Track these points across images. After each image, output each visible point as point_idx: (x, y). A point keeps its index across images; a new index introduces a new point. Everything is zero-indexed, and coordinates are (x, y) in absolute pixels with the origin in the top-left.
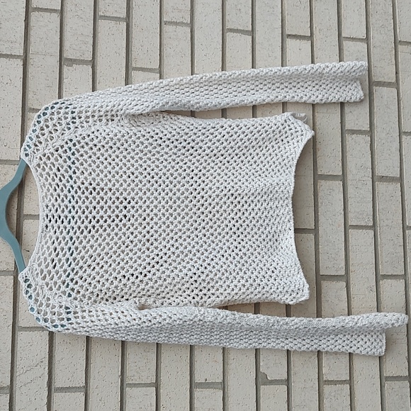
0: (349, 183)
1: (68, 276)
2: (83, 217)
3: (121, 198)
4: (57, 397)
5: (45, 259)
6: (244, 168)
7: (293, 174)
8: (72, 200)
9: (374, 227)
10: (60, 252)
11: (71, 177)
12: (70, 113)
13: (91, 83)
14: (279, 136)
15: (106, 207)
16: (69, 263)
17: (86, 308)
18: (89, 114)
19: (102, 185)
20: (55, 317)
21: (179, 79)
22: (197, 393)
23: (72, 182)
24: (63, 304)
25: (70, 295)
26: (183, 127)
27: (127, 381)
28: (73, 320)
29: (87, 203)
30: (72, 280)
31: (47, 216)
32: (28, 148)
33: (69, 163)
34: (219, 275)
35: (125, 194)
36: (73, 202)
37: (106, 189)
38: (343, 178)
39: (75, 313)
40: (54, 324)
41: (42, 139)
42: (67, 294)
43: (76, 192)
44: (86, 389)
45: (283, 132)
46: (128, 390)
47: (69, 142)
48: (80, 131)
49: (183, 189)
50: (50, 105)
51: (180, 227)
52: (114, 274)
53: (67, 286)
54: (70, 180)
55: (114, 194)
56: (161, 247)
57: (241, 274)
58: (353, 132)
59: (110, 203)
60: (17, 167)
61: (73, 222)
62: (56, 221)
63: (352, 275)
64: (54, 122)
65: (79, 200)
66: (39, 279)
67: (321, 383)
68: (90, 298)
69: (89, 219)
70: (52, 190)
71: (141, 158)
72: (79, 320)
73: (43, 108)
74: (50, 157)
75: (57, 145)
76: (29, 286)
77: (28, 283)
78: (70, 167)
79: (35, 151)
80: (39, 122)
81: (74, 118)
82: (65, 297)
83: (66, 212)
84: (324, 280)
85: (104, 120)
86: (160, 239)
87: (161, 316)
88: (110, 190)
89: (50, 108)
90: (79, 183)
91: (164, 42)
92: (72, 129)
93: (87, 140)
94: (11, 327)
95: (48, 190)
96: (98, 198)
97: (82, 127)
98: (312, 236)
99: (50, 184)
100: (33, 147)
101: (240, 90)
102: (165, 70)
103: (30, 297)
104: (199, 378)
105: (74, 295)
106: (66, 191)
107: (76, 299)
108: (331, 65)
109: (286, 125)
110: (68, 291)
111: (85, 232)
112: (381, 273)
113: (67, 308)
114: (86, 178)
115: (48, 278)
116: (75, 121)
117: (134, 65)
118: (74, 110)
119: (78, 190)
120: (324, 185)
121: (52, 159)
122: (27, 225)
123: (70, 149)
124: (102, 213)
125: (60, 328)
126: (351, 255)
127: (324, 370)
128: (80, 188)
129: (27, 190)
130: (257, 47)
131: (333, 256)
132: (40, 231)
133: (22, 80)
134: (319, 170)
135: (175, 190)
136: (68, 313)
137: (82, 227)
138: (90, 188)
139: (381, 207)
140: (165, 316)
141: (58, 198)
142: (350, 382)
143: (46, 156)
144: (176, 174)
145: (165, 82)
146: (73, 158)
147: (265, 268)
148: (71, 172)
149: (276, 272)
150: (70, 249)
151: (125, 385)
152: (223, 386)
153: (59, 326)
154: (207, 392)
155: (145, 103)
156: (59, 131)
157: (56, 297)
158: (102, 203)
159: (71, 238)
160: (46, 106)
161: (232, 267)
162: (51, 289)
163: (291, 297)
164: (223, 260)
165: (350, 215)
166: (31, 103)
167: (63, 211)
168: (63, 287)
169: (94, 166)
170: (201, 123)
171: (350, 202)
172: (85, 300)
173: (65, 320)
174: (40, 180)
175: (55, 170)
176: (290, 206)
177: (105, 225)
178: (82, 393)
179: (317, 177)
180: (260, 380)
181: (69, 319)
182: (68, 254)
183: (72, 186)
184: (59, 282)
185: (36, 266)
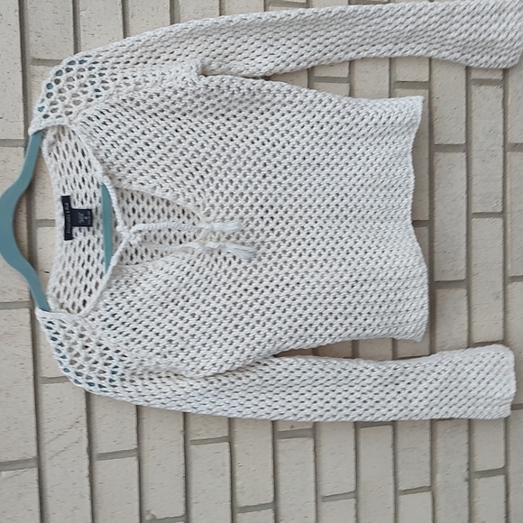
0: (475, 154)
4: (100, 465)
9: (503, 214)
13: (120, 17)
22: (282, 445)
27: (192, 437)
38: (467, 148)
44: (138, 453)
46: (192, 448)
58: (482, 82)
63: (475, 280)
84: (440, 288)
94: (31, 380)
98: (426, 230)
104: (283, 425)
112: (510, 274)
120: (442, 159)
122: (44, 235)
126: (475, 253)
131: (451, 255)
133: (17, 13)
134: (436, 138)
139: (513, 187)
151: (188, 443)
152: (314, 433)
154: (294, 442)
165: (475, 199)
166: (35, 50)
171: (475, 180)
179: (434, 148)
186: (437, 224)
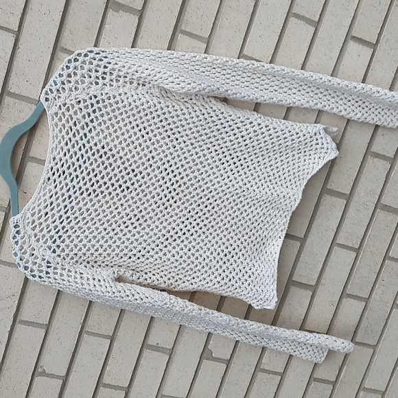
0: (353, 204)
1: (57, 233)
2: (87, 178)
3: (129, 169)
4: (19, 328)
5: (40, 210)
6: (258, 169)
7: (303, 187)
8: (80, 158)
9: (358, 251)
10: (56, 207)
11: (85, 135)
12: (102, 66)
13: (133, 36)
14: (303, 147)
15: (112, 174)
16: (61, 220)
17: (67, 267)
18: (121, 74)
19: (114, 152)
20: (35, 268)
21: (225, 59)
22: (146, 353)
23: (85, 141)
24: (47, 258)
25: (54, 251)
26: (213, 114)
27: (87, 329)
28: (51, 275)
29: (94, 166)
30: (60, 237)
31: (52, 169)
32: (49, 93)
33: (88, 120)
34: (199, 267)
35: (134, 166)
36: (81, 161)
37: (117, 156)
38: (349, 198)
39: (55, 268)
40: (33, 273)
41: (66, 87)
42: (52, 250)
43: (87, 152)
44: (48, 328)
45: (309, 144)
46: (85, 336)
47: (93, 97)
48: (107, 89)
49: (192, 175)
50: (84, 51)
51: (177, 211)
52: (102, 242)
53: (54, 242)
54: (83, 137)
55: (123, 163)
56: (153, 226)
57: (220, 271)
58: (377, 155)
59: (117, 171)
60: (34, 107)
61: (75, 181)
62: (60, 176)
63: (320, 288)
64: (84, 71)
65: (87, 160)
66: (29, 228)
67: (258, 369)
68: (72, 258)
69: (92, 182)
70: (63, 144)
71: (160, 134)
72: (56, 276)
73: (76, 53)
74: (70, 108)
75: (80, 98)
76: (18, 232)
77: (18, 229)
78: (87, 124)
79: (57, 98)
80: (68, 67)
81: (104, 73)
82: (49, 252)
83: (72, 170)
84: (294, 285)
85: (135, 84)
86: (155, 218)
87: (133, 295)
88: (121, 158)
89: (83, 55)
90: (92, 144)
91: (223, 10)
92: (100, 85)
93: (112, 101)
95: (60, 142)
96: (107, 163)
97: (111, 85)
98: (298, 244)
99: (63, 137)
100: (55, 92)
101: (282, 85)
102: (214, 42)
103: (17, 243)
104: (152, 341)
105: (58, 252)
106: (76, 148)
107: (59, 256)
108: (382, 92)
109: (314, 138)
110: (54, 246)
111: (85, 194)
112: (348, 292)
113: (48, 262)
114: (100, 141)
115: (38, 229)
116: (105, 76)
117: (183, 28)
118: (107, 65)
119: (89, 151)
120: (328, 199)
121: (71, 112)
122: (31, 168)
123: (92, 105)
124: (106, 179)
125: (37, 279)
126: (327, 269)
127: (264, 360)
128: (91, 148)
129: (39, 133)
130: (317, 41)
131: (310, 267)
132: (42, 181)
133: (61, 13)
134: (329, 184)
135: (184, 174)
136: (48, 267)
137: (84, 188)
138: (102, 151)
139: (373, 233)
140: (137, 296)
141: (67, 153)
142: (282, 375)
143: (66, 106)
144: (189, 159)
145: (210, 58)
146: (93, 116)
147: (243, 271)
148: (86, 130)
149: (253, 278)
150: (66, 206)
151: (84, 332)
152: (171, 353)
153: (37, 277)
154: (155, 354)
155: (182, 84)
156: (86, 84)
157: (41, 250)
158: (109, 169)
159: (70, 197)
160: (80, 51)
161: (214, 262)
162: (38, 240)
163: (258, 303)
164: (208, 253)
165: (341, 234)
166: (65, 42)
167: (69, 168)
168: (50, 243)
169: (111, 130)
170: (231, 113)
171: (346, 221)
172: (68, 259)
173: (44, 272)
174: (54, 130)
175: (71, 123)
176: (289, 218)
177: (106, 192)
178: (44, 330)
180: (205, 354)
181: (47, 273)
182: (63, 211)
183: (84, 145)
184: (48, 236)
185: (29, 215)
186: (308, 242)
